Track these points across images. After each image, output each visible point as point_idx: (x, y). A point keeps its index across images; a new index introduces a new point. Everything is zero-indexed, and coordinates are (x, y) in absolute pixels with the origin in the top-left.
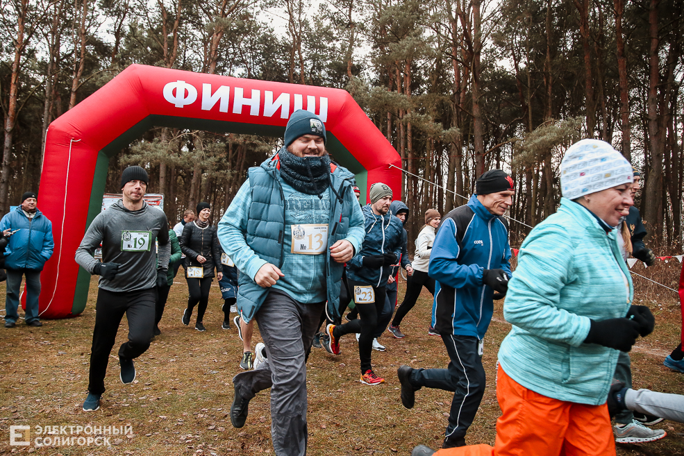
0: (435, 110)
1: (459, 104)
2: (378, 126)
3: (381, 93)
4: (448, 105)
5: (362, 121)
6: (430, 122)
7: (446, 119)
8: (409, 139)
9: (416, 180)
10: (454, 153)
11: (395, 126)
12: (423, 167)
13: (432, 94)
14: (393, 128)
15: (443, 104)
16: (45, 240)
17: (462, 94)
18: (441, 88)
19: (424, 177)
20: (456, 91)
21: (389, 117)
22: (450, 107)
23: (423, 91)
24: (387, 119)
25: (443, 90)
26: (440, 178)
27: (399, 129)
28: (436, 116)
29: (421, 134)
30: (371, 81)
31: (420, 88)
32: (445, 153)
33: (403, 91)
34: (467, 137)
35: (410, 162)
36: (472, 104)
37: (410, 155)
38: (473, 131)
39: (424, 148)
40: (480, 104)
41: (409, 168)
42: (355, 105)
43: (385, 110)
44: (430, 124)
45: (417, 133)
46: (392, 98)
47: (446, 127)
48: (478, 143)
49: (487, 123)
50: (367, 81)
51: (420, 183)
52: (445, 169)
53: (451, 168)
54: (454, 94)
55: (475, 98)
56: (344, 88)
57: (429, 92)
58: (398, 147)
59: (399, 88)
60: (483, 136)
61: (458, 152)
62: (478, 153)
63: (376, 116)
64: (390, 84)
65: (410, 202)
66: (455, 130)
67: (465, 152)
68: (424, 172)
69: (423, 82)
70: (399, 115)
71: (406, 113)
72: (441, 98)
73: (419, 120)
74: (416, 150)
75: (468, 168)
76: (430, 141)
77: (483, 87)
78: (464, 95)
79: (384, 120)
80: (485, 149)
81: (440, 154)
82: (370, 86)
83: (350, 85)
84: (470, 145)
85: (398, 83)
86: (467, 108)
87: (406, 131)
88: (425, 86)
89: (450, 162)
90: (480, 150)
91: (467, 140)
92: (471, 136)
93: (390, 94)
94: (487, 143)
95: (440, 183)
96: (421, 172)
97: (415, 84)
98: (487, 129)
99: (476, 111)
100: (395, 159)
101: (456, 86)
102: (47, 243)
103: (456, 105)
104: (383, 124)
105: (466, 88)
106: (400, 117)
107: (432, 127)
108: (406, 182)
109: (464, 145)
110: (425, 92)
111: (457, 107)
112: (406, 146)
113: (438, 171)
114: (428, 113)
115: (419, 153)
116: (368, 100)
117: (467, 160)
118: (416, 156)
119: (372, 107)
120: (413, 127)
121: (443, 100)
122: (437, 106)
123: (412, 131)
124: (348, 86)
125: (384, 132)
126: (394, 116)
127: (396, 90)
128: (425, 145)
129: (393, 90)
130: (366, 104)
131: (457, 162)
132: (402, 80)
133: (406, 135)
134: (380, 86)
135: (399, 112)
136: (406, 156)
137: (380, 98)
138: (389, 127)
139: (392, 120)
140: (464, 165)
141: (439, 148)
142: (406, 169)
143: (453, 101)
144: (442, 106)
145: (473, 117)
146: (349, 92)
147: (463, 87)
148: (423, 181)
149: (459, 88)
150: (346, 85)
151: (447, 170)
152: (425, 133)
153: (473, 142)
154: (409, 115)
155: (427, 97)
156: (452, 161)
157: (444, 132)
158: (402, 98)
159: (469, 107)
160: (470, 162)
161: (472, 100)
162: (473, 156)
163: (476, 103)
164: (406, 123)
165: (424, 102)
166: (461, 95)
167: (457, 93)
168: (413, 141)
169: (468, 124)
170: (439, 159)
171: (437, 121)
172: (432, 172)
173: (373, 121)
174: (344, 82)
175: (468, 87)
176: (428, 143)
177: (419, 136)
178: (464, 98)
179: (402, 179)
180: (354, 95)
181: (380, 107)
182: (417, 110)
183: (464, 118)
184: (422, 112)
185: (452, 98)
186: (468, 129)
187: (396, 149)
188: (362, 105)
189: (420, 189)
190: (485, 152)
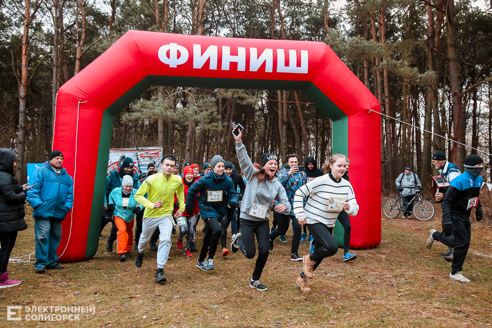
0: (410, 56)
1: (434, 47)
2: (355, 73)
3: (357, 43)
4: (422, 50)
5: (340, 70)
6: (406, 67)
7: (421, 64)
8: (386, 84)
9: (393, 122)
10: (431, 95)
11: (372, 74)
12: (399, 111)
13: (407, 40)
14: (369, 75)
15: (417, 49)
16: (68, 193)
17: (436, 38)
18: (416, 34)
19: (401, 120)
20: (430, 35)
21: (365, 66)
22: (425, 52)
23: (397, 38)
24: (364, 67)
25: (417, 36)
26: (417, 120)
27: (376, 76)
28: (412, 61)
29: (397, 79)
30: (347, 32)
31: (394, 35)
32: (421, 96)
33: (378, 39)
34: (443, 80)
35: (387, 106)
36: (447, 48)
37: (387, 100)
38: (448, 73)
39: (400, 93)
40: (455, 46)
41: (387, 112)
42: (333, 56)
43: (362, 59)
44: (405, 69)
45: (394, 79)
46: (368, 46)
47: (422, 71)
48: (454, 84)
49: (462, 64)
50: (343, 33)
51: (398, 125)
52: (422, 111)
53: (428, 111)
54: (429, 39)
55: (449, 41)
56: (322, 40)
57: (403, 37)
58: (376, 93)
59: (374, 37)
60: (459, 77)
61: (435, 94)
62: (455, 94)
63: (353, 65)
64: (365, 34)
65: (388, 144)
66: (430, 73)
67: (441, 94)
68: (402, 115)
69: (397, 30)
70: (375, 63)
71: (382, 60)
72: (416, 43)
73: (395, 66)
74: (393, 95)
75: (444, 108)
76: (406, 85)
77: (457, 30)
78: (439, 39)
79: (361, 69)
80: (461, 90)
81: (417, 98)
82: (346, 37)
83: (328, 37)
84: (446, 87)
85: (373, 32)
86: (442, 52)
87: (382, 77)
88: (399, 33)
89: (426, 104)
90: (457, 91)
91: (442, 82)
92: (447, 78)
93: (366, 43)
94: (462, 85)
95: (418, 125)
96: (397, 115)
97: (390, 32)
98: (462, 70)
99: (451, 53)
100: (374, 104)
101: (430, 31)
102: (69, 196)
103: (431, 49)
104: (360, 72)
105: (440, 32)
106: (377, 64)
107: (408, 72)
108: (384, 126)
109: (440, 88)
110: (400, 39)
111: (432, 51)
112: (383, 91)
113: (415, 114)
114: (404, 59)
115: (396, 98)
116: (345, 50)
117: (443, 101)
118: (393, 101)
119: (350, 56)
120: (389, 72)
121: (417, 46)
122: (412, 51)
123: (389, 77)
124: (326, 39)
125: (362, 79)
126: (371, 64)
127: (372, 38)
128: (401, 89)
129: (368, 40)
130: (344, 55)
131: (434, 104)
132: (377, 30)
133: (383, 81)
134: (356, 36)
135: (375, 60)
136: (383, 101)
137: (357, 48)
138: (366, 74)
139: (369, 68)
140: (441, 106)
141: (415, 91)
142: (384, 113)
143: (428, 46)
144: (417, 51)
145: (449, 60)
146: (327, 44)
147: (437, 31)
148: (401, 123)
149: (433, 32)
150: (324, 38)
151: (423, 112)
152: (401, 78)
153: (448, 83)
154: (385, 62)
155: (402, 44)
156: (429, 103)
157: (420, 75)
158: (378, 46)
159: (444, 49)
160: (447, 104)
161: (447, 43)
162: (449, 98)
163: (452, 45)
164: (383, 70)
165: (399, 48)
166: (436, 39)
167: (431, 38)
168: (389, 86)
169: (443, 67)
170: (416, 102)
171: (412, 66)
172: (409, 115)
173: (350, 69)
174: (322, 36)
175: (442, 31)
176: (404, 88)
177: (395, 81)
178: (438, 41)
179: (381, 123)
180: (331, 46)
181: (357, 56)
182: (392, 56)
183: (439, 61)
184: (398, 59)
185: (427, 42)
186: (444, 72)
187: (374, 94)
188: (340, 55)
189: (398, 131)
190: (461, 93)
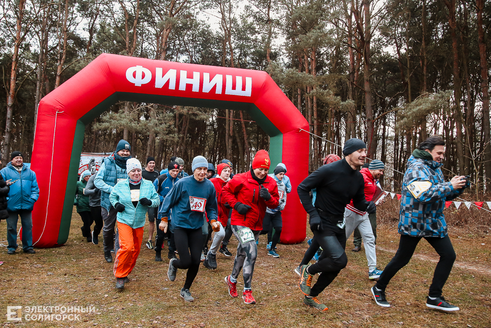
0: (335, 87)
1: (354, 81)
2: (291, 99)
3: (293, 74)
4: (345, 82)
5: (278, 95)
6: (331, 96)
7: (343, 94)
8: (315, 109)
9: (320, 141)
10: (350, 120)
11: (304, 99)
12: (326, 131)
13: (332, 74)
14: (302, 101)
15: (341, 82)
16: (32, 187)
17: (356, 73)
18: (340, 69)
19: (327, 139)
20: (351, 71)
21: (299, 93)
22: (347, 84)
23: (325, 72)
24: (298, 94)
25: (341, 71)
26: (339, 139)
27: (307, 102)
28: (336, 91)
29: (324, 105)
30: (285, 65)
31: (323, 69)
32: (343, 120)
33: (310, 72)
34: (360, 108)
35: (315, 127)
36: (364, 82)
37: (315, 122)
38: (364, 103)
39: (326, 116)
40: (370, 81)
41: (315, 132)
42: (273, 83)
43: (296, 87)
44: (331, 97)
45: (321, 105)
46: (301, 77)
47: (344, 99)
48: (368, 112)
49: (375, 96)
50: (282, 65)
51: (324, 143)
52: (343, 132)
53: (348, 132)
54: (350, 74)
55: (366, 77)
56: (265, 70)
57: (330, 72)
58: (306, 116)
59: (307, 70)
60: (372, 106)
61: (353, 119)
62: (369, 120)
63: (289, 92)
64: (300, 66)
65: (315, 158)
66: (350, 102)
67: (358, 119)
68: (327, 135)
69: (326, 65)
70: (307, 91)
71: (312, 89)
72: (340, 77)
73: (323, 94)
74: (320, 118)
75: (360, 131)
76: (331, 111)
77: (372, 68)
78: (358, 75)
79: (295, 95)
80: (374, 117)
81: (339, 121)
82: (284, 68)
83: (269, 67)
84: (363, 114)
85: (306, 66)
86: (360, 85)
87: (312, 103)
88: (327, 68)
89: (346, 127)
90: (370, 117)
91: (360, 110)
92: (363, 106)
93: (300, 74)
94: (375, 112)
95: (339, 143)
96: (324, 135)
97: (320, 67)
98: (375, 101)
99: (367, 87)
100: (305, 125)
101: (351, 68)
102: (34, 189)
103: (351, 82)
104: (294, 98)
105: (359, 69)
106: (308, 92)
107: (333, 100)
108: (313, 143)
109: (358, 114)
110: (327, 73)
111: (352, 84)
112: (313, 115)
113: (338, 134)
114: (330, 89)
115: (323, 120)
116: (283, 79)
117: (360, 125)
118: (320, 122)
119: (286, 84)
120: (318, 99)
121: (341, 79)
122: (336, 83)
123: (317, 103)
124: (267, 69)
125: (296, 104)
126: (303, 91)
127: (305, 71)
128: (327, 114)
129: (302, 71)
130: (282, 83)
131: (352, 127)
132: (309, 64)
133: (312, 107)
134: (292, 68)
135: (307, 88)
136: (313, 122)
137: (292, 78)
138: (299, 100)
139: (302, 95)
140: (358, 129)
141: (338, 115)
142: (313, 132)
143: (349, 80)
144: (340, 83)
145: (365, 92)
146: (268, 73)
147: (357, 68)
148: (326, 142)
149: (354, 69)
150: (266, 68)
151: (344, 133)
152: (327, 104)
153: (365, 111)
154: (315, 90)
155: (328, 77)
156: (349, 126)
157: (342, 103)
158: (309, 77)
159: (361, 84)
160: (363, 127)
161: (363, 79)
162: (364, 122)
163: (367, 80)
164: (313, 97)
165: (327, 80)
166: (355, 75)
167: (352, 73)
168: (318, 111)
169: (361, 97)
170: (338, 124)
171: (336, 95)
172: (333, 135)
173: (287, 95)
174: (264, 66)
175: (361, 68)
176: (329, 113)
177: (323, 107)
178: (357, 76)
179: (310, 140)
180: (272, 76)
181: (292, 85)
182: (321, 86)
183: (358, 92)
184: (325, 88)
185: (348, 77)
186: (361, 101)
187: (305, 117)
188: (278, 83)
189: (323, 148)
190: (374, 119)
